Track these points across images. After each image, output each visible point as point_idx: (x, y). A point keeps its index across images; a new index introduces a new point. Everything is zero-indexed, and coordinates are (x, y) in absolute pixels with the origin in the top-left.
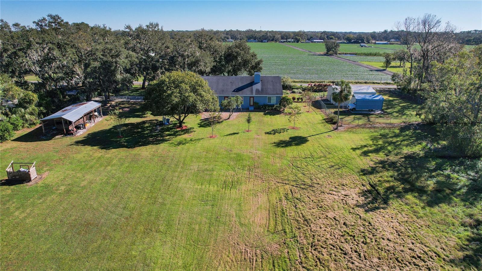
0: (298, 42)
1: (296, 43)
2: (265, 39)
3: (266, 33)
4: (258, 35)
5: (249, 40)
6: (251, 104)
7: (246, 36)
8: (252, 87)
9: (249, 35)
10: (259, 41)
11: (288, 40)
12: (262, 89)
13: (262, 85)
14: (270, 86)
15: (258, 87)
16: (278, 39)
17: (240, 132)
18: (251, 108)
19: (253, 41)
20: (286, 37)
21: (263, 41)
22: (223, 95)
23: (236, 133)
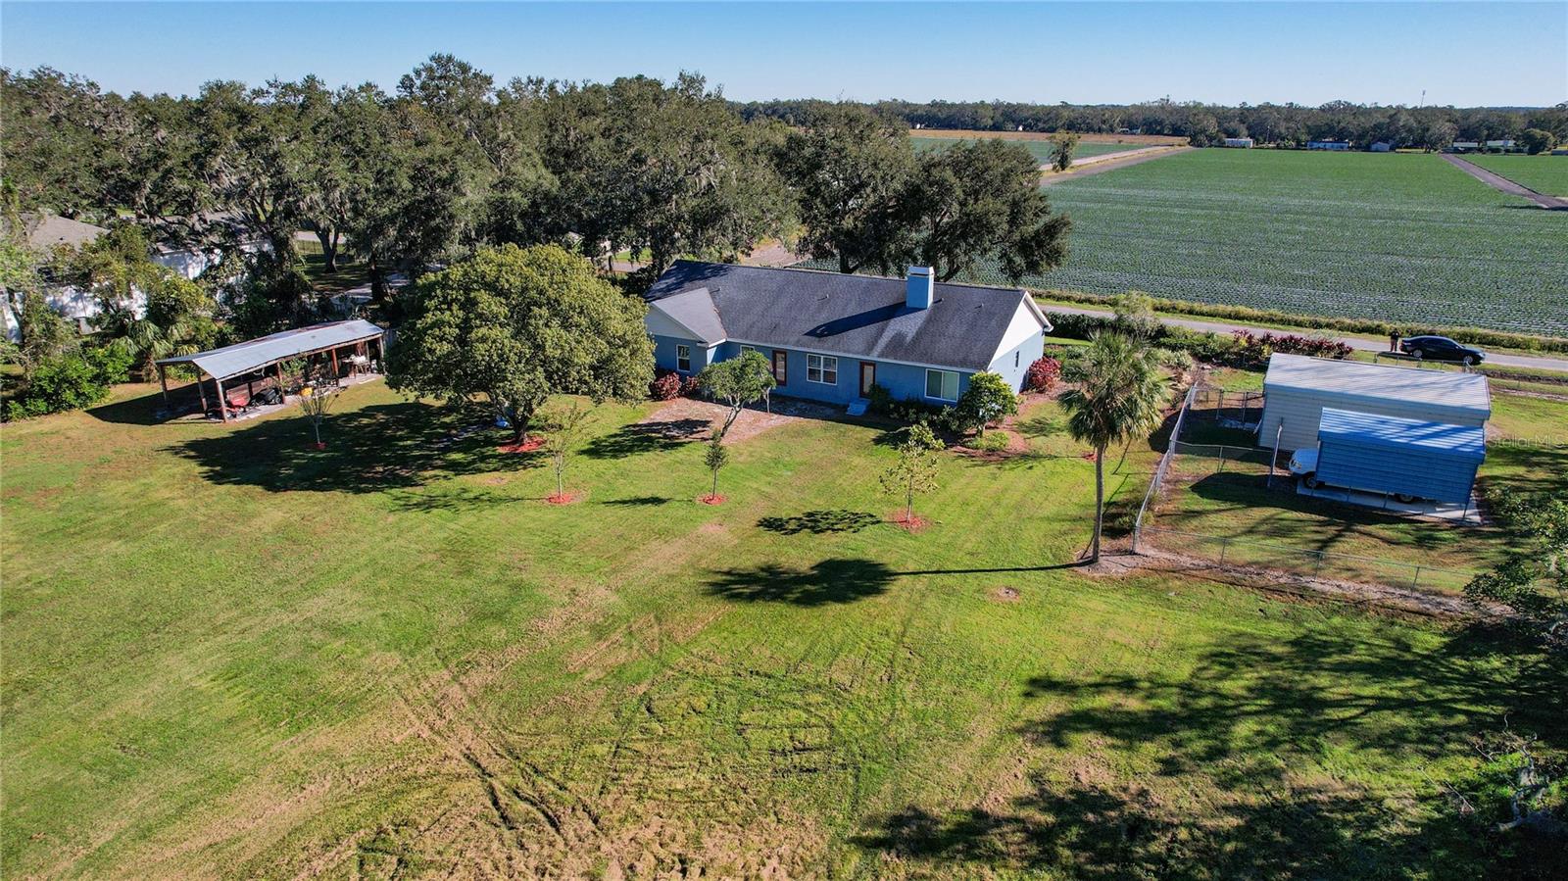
0: (1533, 151)
1: (1525, 157)
2: (1385, 140)
3: (1391, 117)
4: (1352, 124)
5: (1314, 140)
6: (866, 389)
7: (1308, 127)
8: (886, 325)
9: (1319, 123)
10: (1358, 147)
11: (1490, 143)
12: (920, 334)
13: (929, 321)
14: (956, 329)
15: (907, 326)
16: (1441, 138)
17: (678, 498)
18: (858, 408)
19: (1328, 145)
20: (1486, 132)
21: (1374, 147)
22: (766, 342)
23: (656, 501)
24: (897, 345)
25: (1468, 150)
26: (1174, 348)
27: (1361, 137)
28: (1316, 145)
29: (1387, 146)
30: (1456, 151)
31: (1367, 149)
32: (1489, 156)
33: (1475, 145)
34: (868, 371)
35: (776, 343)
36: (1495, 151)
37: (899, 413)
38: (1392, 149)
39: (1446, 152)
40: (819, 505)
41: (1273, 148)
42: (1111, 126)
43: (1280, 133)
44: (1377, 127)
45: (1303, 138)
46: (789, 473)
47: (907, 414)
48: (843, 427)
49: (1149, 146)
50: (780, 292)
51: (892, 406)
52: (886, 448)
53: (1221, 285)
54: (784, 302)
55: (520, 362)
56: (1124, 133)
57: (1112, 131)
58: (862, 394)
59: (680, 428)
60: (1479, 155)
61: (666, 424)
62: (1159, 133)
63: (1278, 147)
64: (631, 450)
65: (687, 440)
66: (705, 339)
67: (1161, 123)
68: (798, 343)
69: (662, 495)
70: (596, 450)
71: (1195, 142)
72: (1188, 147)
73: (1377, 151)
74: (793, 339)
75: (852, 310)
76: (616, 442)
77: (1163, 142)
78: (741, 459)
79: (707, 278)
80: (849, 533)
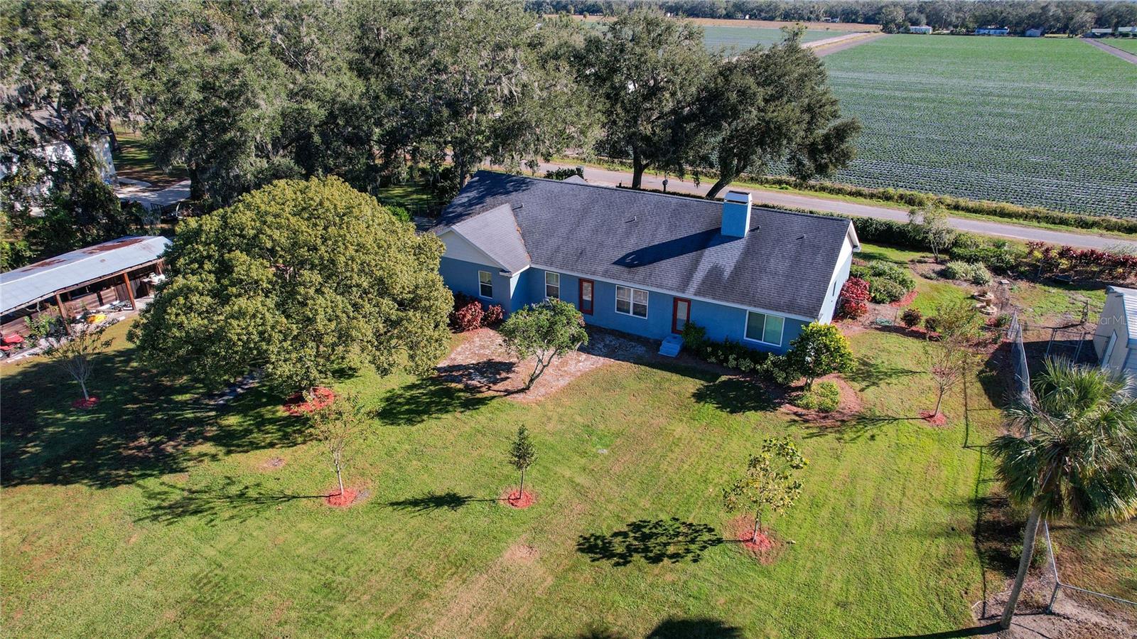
2: (1037, 27)
3: (1043, 8)
5: (980, 27)
6: (680, 327)
7: (976, 16)
8: (701, 256)
9: (985, 14)
10: (1013, 33)
11: (1121, 29)
12: (739, 269)
13: (748, 252)
14: (778, 264)
15: (724, 257)
16: (1082, 26)
17: (480, 494)
18: (671, 348)
19: (992, 32)
20: (1115, 20)
21: (1028, 33)
22: (572, 270)
23: (453, 501)
24: (714, 281)
25: (1103, 35)
26: (970, 260)
27: (1018, 24)
28: (982, 31)
29: (1038, 32)
30: (1094, 36)
31: (1023, 34)
32: (1121, 40)
33: (1109, 31)
34: (682, 308)
35: (582, 271)
36: (1125, 35)
37: (717, 357)
38: (1042, 34)
39: (1086, 36)
40: (644, 510)
41: (948, 34)
42: (817, 16)
43: (951, 21)
44: (1032, 16)
45: (971, 25)
46: (605, 451)
47: (726, 360)
48: (659, 374)
49: (850, 32)
50: (585, 211)
51: (709, 349)
52: (709, 408)
53: (972, 175)
54: (590, 223)
55: (285, 340)
56: (827, 21)
57: (818, 20)
58: (674, 330)
59: (482, 374)
60: (1112, 40)
61: (466, 368)
62: (854, 21)
63: (952, 33)
64: (427, 411)
65: (491, 393)
66: (507, 267)
67: (856, 13)
68: (605, 274)
69: (461, 491)
70: (391, 412)
71: (886, 29)
72: (881, 33)
73: (1030, 36)
74: (600, 269)
75: (663, 236)
76: (412, 397)
77: (860, 29)
78: (550, 427)
79: (508, 193)
80: (686, 565)
